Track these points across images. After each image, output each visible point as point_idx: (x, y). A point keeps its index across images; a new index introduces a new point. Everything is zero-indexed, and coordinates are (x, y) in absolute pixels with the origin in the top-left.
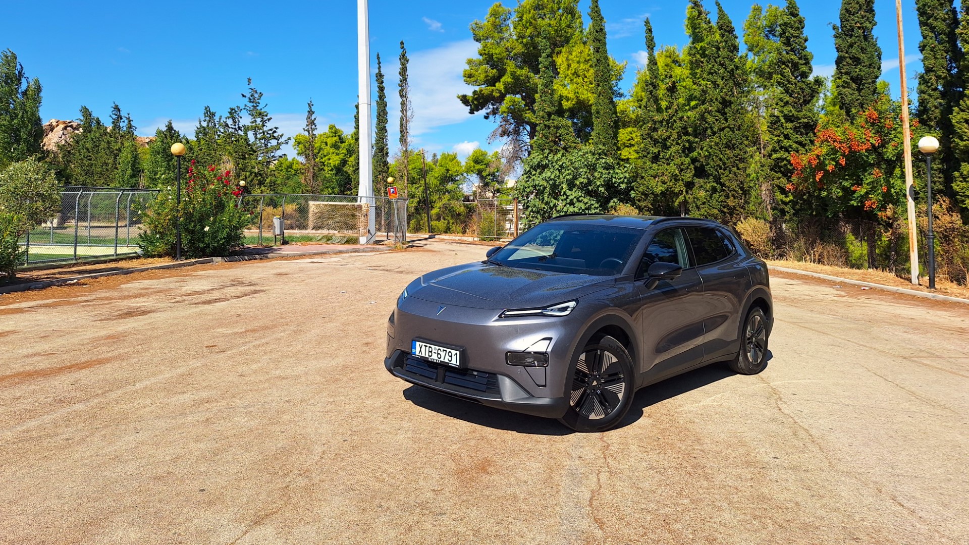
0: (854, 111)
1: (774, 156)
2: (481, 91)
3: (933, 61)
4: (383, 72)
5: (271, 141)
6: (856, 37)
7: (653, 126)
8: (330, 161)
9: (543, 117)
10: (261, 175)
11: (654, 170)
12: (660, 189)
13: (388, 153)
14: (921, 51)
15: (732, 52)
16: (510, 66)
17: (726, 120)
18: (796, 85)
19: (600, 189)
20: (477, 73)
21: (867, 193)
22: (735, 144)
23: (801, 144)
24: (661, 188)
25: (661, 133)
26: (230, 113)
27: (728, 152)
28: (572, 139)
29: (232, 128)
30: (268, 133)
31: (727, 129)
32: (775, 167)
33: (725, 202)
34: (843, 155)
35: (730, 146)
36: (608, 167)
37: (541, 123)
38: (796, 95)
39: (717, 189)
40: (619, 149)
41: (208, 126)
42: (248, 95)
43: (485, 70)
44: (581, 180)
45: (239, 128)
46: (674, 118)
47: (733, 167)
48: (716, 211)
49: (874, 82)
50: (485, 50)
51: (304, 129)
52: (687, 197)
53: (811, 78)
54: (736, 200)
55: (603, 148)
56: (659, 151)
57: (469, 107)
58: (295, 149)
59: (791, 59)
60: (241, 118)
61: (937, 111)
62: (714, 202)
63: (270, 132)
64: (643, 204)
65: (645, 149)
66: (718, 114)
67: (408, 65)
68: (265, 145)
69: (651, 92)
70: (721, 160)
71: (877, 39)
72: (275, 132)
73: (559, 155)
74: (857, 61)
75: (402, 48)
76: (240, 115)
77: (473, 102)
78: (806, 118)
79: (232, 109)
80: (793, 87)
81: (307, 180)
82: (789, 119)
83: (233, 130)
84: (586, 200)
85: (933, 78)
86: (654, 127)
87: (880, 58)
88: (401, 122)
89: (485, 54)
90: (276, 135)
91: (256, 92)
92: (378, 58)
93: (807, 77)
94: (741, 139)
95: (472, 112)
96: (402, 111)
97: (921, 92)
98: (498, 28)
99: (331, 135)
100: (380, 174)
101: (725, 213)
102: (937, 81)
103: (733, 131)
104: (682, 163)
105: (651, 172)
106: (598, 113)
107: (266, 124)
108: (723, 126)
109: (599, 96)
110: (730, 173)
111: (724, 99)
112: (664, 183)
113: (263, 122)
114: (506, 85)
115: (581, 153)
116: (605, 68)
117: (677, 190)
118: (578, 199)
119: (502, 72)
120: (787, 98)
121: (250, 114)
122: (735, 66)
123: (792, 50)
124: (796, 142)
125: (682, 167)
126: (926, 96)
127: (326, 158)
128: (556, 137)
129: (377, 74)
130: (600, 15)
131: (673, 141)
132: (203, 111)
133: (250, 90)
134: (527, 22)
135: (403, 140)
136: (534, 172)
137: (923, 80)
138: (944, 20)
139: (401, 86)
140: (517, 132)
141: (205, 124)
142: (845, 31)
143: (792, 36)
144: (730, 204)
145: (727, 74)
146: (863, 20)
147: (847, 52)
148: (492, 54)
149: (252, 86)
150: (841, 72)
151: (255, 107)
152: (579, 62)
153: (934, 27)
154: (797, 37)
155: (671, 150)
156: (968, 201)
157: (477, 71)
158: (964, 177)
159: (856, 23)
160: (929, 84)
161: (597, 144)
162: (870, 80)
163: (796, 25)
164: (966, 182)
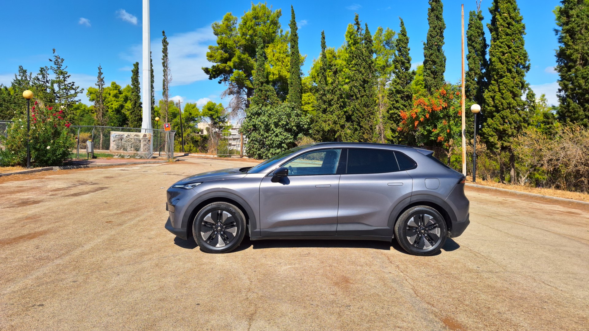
0: (432, 89)
1: (390, 112)
2: (218, 66)
3: (474, 65)
5: (70, 91)
6: (434, 50)
7: (324, 93)
8: (113, 106)
9: (258, 85)
12: (327, 128)
14: (468, 59)
16: (238, 52)
17: (365, 91)
18: (403, 74)
19: (293, 128)
20: (215, 55)
21: (439, 133)
22: (369, 105)
23: (404, 105)
25: (328, 97)
26: (40, 71)
27: (365, 109)
28: (275, 98)
29: (42, 81)
30: (68, 86)
31: (365, 96)
32: (391, 118)
33: (362, 136)
34: (429, 112)
35: (366, 106)
36: (297, 115)
37: (256, 88)
38: (403, 79)
39: (357, 129)
40: (302, 105)
41: (22, 79)
42: (54, 60)
43: (220, 54)
44: (283, 122)
45: (47, 81)
46: (336, 89)
47: (367, 117)
48: (357, 141)
49: (442, 74)
50: (221, 41)
51: (96, 84)
52: (341, 133)
53: (411, 71)
54: (368, 135)
55: (295, 104)
57: (209, 75)
58: (87, 96)
59: (401, 59)
60: (48, 74)
61: (475, 91)
62: (356, 137)
63: (70, 85)
64: (316, 136)
65: (319, 106)
66: (360, 87)
67: (168, 47)
68: (66, 93)
69: (323, 73)
70: (361, 113)
71: (444, 51)
72: (73, 85)
73: (269, 107)
74: (434, 63)
75: (164, 35)
77: (212, 72)
78: (407, 92)
79: (42, 69)
80: (401, 74)
81: (98, 117)
83: (43, 83)
84: (285, 134)
85: (474, 74)
87: (445, 62)
88: (164, 82)
89: (221, 44)
90: (74, 87)
91: (59, 58)
93: (408, 70)
94: (373, 102)
95: (210, 78)
96: (164, 76)
97: (467, 81)
98: (229, 28)
99: (113, 88)
102: (475, 75)
103: (368, 97)
104: (339, 114)
105: (323, 119)
106: (291, 83)
107: (66, 80)
108: (363, 94)
109: (292, 74)
110: (365, 120)
111: (364, 80)
112: (329, 125)
113: (64, 78)
114: (234, 63)
115: (282, 107)
116: (297, 58)
117: (336, 129)
118: (280, 133)
119: (231, 56)
120: (398, 81)
121: (55, 73)
122: (371, 61)
123: (402, 55)
124: (402, 105)
125: (339, 116)
126: (469, 83)
127: (110, 103)
128: (266, 97)
131: (335, 102)
132: (18, 69)
133: (55, 57)
134: (249, 26)
135: (165, 94)
136: (253, 117)
137: (468, 74)
138: (480, 44)
139: (164, 60)
140: (239, 93)
141: (19, 78)
142: (429, 46)
143: (403, 47)
144: (365, 137)
145: (367, 66)
146: (438, 41)
147: (429, 58)
148: (226, 44)
149: (56, 54)
150: (426, 68)
151: (59, 68)
152: (280, 53)
153: (475, 47)
154: (405, 47)
155: (333, 106)
156: (490, 138)
157: (215, 53)
158: (489, 126)
159: (435, 42)
160: (471, 77)
161: (291, 101)
162: (440, 73)
163: (405, 41)
164: (490, 128)
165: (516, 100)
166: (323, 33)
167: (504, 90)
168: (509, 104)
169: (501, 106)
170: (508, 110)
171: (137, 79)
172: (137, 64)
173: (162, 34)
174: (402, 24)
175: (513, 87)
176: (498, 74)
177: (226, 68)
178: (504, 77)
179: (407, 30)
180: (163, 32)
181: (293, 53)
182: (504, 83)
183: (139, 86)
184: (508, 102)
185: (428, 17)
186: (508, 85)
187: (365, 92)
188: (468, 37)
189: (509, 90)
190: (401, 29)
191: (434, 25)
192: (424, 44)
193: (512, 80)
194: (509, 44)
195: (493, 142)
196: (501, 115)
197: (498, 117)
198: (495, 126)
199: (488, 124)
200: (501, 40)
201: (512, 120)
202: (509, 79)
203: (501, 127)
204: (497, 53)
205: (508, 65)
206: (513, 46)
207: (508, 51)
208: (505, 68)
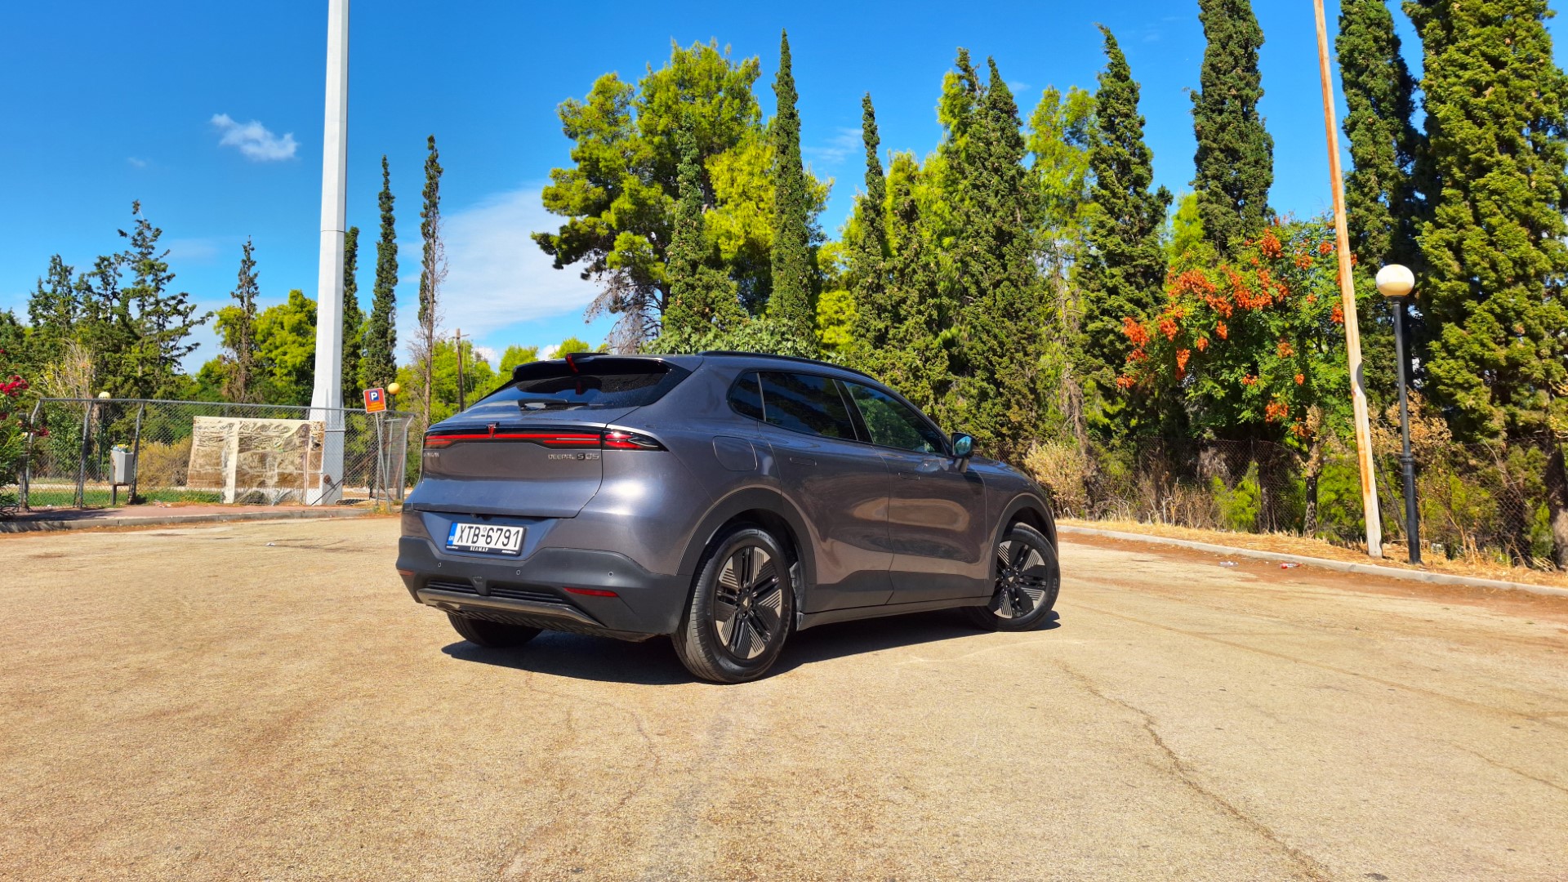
0: (1230, 243)
1: (1091, 327)
2: (574, 224)
3: (1371, 148)
5: (171, 319)
6: (1231, 112)
7: (876, 282)
8: (286, 358)
9: (683, 270)
10: (146, 382)
11: (878, 359)
13: (395, 339)
14: (1348, 134)
15: (1013, 148)
16: (630, 182)
17: (1004, 267)
18: (1126, 200)
20: (568, 194)
21: (1269, 389)
22: (1021, 310)
23: (1138, 303)
25: (890, 293)
27: (1008, 323)
29: (100, 294)
30: (166, 305)
31: (1006, 283)
33: (1004, 415)
34: (1223, 318)
35: (1011, 313)
37: (679, 282)
38: (1127, 218)
39: (988, 393)
40: (817, 326)
42: (132, 233)
43: (581, 189)
45: (114, 294)
46: (913, 265)
47: (1017, 350)
48: (989, 434)
49: (1263, 193)
50: (583, 152)
51: (233, 294)
52: (936, 408)
53: (1152, 190)
54: (1023, 412)
55: (790, 323)
57: (553, 256)
58: (218, 333)
59: (1117, 154)
60: (118, 275)
61: (1382, 237)
62: (984, 418)
63: (171, 302)
65: (863, 324)
66: (989, 256)
67: (441, 180)
68: (159, 325)
69: (872, 222)
70: (995, 337)
71: (1264, 120)
72: (181, 302)
73: (710, 336)
74: (1232, 154)
75: (432, 148)
76: (117, 270)
77: (559, 246)
78: (1146, 257)
79: (102, 259)
80: (1121, 202)
81: (233, 390)
82: (1114, 259)
83: (102, 299)
85: (1374, 178)
86: (878, 284)
87: (1271, 154)
88: (423, 281)
89: (584, 159)
90: (180, 307)
91: (148, 226)
92: (385, 165)
93: (1144, 186)
94: (1030, 301)
95: (558, 265)
96: (425, 263)
97: (1352, 205)
98: (609, 115)
99: (294, 309)
100: (378, 379)
101: (1003, 435)
102: (1380, 184)
104: (927, 347)
105: (873, 363)
106: (781, 260)
107: (162, 287)
108: (998, 277)
109: (783, 231)
110: (1012, 363)
111: (999, 230)
112: (894, 382)
113: (158, 282)
114: (621, 213)
115: (749, 331)
116: (796, 181)
117: (919, 396)
119: (613, 194)
120: (1112, 222)
121: (134, 269)
122: (1017, 172)
123: (1118, 138)
124: (1130, 300)
125: (928, 354)
126: (1362, 212)
127: (280, 350)
128: (706, 305)
129: (380, 194)
130: (793, 88)
131: (911, 307)
133: (137, 224)
134: (661, 106)
135: (426, 316)
137: (1354, 182)
138: (1388, 77)
139: (426, 216)
140: (640, 304)
142: (1210, 104)
143: (1119, 114)
144: (1013, 418)
145: (1004, 186)
146: (1242, 84)
147: (1214, 141)
148: (598, 159)
149: (139, 215)
150: (1206, 177)
151: (144, 255)
152: (752, 174)
153: (1371, 90)
154: (1127, 116)
155: (907, 323)
156: (1460, 395)
157: (568, 190)
158: (1451, 352)
159: (1230, 88)
160: (1366, 190)
161: (777, 315)
162: (1256, 190)
163: (1126, 94)
164: (1456, 358)
165: (1545, 251)
166: (867, 102)
167: (1495, 214)
168: (1521, 263)
169: (1493, 275)
170: (1521, 286)
171: (351, 275)
172: (355, 232)
173: (426, 143)
174: (1111, 42)
175: (1528, 203)
176: (1464, 160)
177: (598, 230)
178: (1489, 169)
179: (1128, 62)
180: (431, 139)
181: (783, 167)
182: (1493, 192)
183: (356, 295)
184: (1516, 255)
185: (1201, 12)
186: (1509, 196)
187: (1005, 270)
188: (1341, 61)
189: (1512, 214)
191: (1222, 35)
192: (1193, 97)
193: (1524, 176)
194: (1495, 53)
195: (1473, 410)
196: (1495, 306)
197: (1486, 315)
198: (1476, 348)
199: (1445, 346)
200: (1462, 44)
201: (1542, 323)
202: (1509, 174)
203: (1501, 353)
204: (1455, 89)
205: (1501, 127)
206: (1510, 57)
207: (1493, 76)
208: (1490, 136)
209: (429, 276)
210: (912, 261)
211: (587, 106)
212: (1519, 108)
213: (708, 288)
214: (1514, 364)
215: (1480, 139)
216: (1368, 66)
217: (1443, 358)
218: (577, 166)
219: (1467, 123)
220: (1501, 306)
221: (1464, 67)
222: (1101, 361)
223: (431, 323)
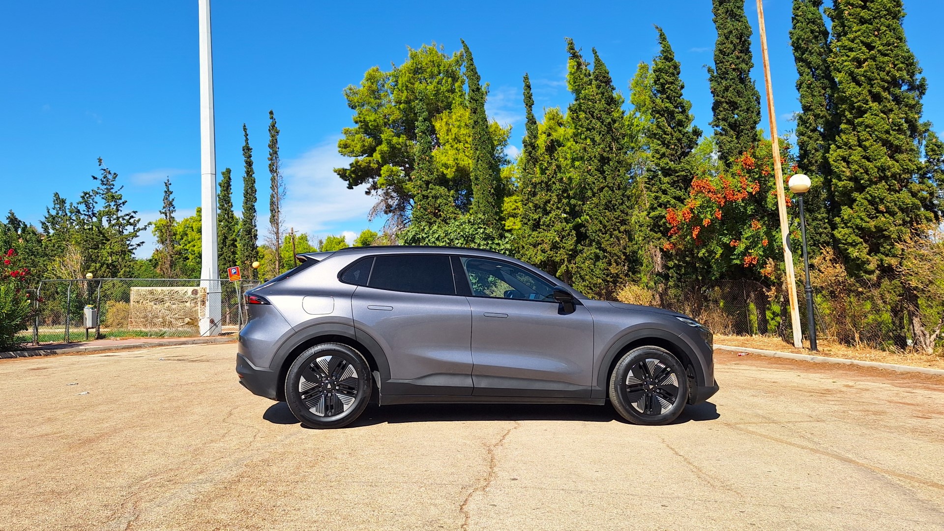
0: (731, 159)
1: (652, 214)
2: (357, 162)
3: (810, 99)
4: (251, 146)
5: (126, 228)
6: (731, 80)
7: (533, 190)
9: (421, 187)
10: (114, 266)
11: (533, 238)
12: (539, 258)
13: (256, 235)
14: (798, 89)
15: (609, 104)
16: (387, 134)
17: (605, 178)
18: (672, 136)
20: (353, 143)
21: (747, 248)
22: (616, 205)
24: (541, 257)
25: (541, 197)
26: (83, 197)
27: (608, 213)
28: (451, 209)
29: (85, 215)
30: (123, 219)
31: (606, 189)
32: (655, 227)
33: (608, 269)
34: (719, 207)
35: (610, 207)
36: (487, 237)
37: (418, 194)
38: (673, 147)
39: (599, 256)
40: (502, 219)
41: (58, 214)
42: (100, 177)
43: (361, 140)
45: (94, 215)
47: (615, 230)
48: (600, 281)
49: (753, 128)
50: (360, 117)
51: (160, 211)
52: (570, 266)
53: (689, 129)
54: (619, 267)
55: (483, 217)
56: (540, 217)
57: (348, 182)
59: (666, 107)
60: (96, 203)
61: (817, 154)
62: (598, 272)
63: (127, 218)
66: (597, 172)
67: (279, 138)
68: (120, 232)
69: (530, 153)
71: (754, 82)
72: (132, 217)
74: (734, 105)
75: (272, 118)
76: (95, 200)
77: (350, 175)
78: (684, 171)
79: (86, 194)
80: (668, 137)
81: (164, 269)
82: (667, 172)
83: (86, 217)
85: (812, 117)
86: (534, 192)
87: (759, 103)
88: (272, 200)
89: (361, 122)
90: (132, 221)
91: (110, 173)
92: (245, 129)
93: (683, 126)
94: (622, 199)
95: (350, 187)
96: (272, 188)
97: (801, 134)
98: (375, 93)
99: (199, 219)
100: (247, 259)
101: (608, 282)
102: (816, 121)
103: (613, 191)
104: (563, 229)
105: (531, 240)
106: (477, 179)
107: (120, 208)
108: (602, 186)
109: (478, 161)
110: (611, 237)
111: (602, 156)
112: (543, 251)
113: (118, 206)
114: (383, 153)
115: (457, 223)
116: (484, 129)
117: (557, 259)
119: (378, 141)
120: (664, 150)
121: (103, 198)
122: (612, 120)
123: (667, 97)
124: (675, 198)
125: (563, 233)
126: (806, 139)
127: (191, 244)
128: (435, 208)
129: (243, 147)
130: (476, 73)
131: (553, 205)
132: (52, 198)
133: (103, 171)
134: (403, 87)
135: (274, 220)
137: (802, 121)
139: (271, 160)
140: (401, 207)
141: (53, 213)
142: (719, 76)
143: (667, 82)
144: (613, 271)
145: (604, 129)
146: (739, 61)
147: (723, 97)
148: (368, 121)
149: (104, 166)
150: (718, 119)
151: (108, 190)
152: (459, 127)
153: (810, 63)
154: (672, 83)
155: (551, 215)
156: (850, 250)
157: (353, 141)
158: (845, 223)
159: (731, 64)
160: (808, 125)
161: (476, 213)
162: (748, 127)
163: (671, 70)
164: (848, 227)
165: (897, 161)
166: (526, 78)
167: (868, 139)
168: (882, 169)
169: (866, 177)
170: (883, 183)
171: (228, 197)
172: (229, 171)
173: (269, 116)
174: (663, 37)
175: (887, 132)
176: (852, 108)
177: (371, 165)
178: (865, 112)
179: (673, 49)
180: (271, 113)
181: (475, 122)
182: (867, 126)
183: (232, 209)
184: (879, 164)
185: (713, 17)
186: (876, 128)
187: (605, 180)
188: (793, 45)
189: (878, 139)
190: (660, 48)
191: (726, 31)
192: (710, 71)
193: (885, 116)
194: (869, 40)
195: (858, 258)
196: (868, 196)
197: (862, 201)
198: (858, 221)
199: (842, 220)
200: (851, 36)
201: (896, 204)
202: (876, 115)
203: (872, 224)
204: (845, 64)
205: (872, 86)
206: (877, 43)
207: (868, 55)
208: (865, 92)
209: (275, 196)
210: (553, 177)
211: (362, 88)
212: (882, 74)
213: (436, 197)
214: (880, 230)
215: (859, 94)
216: (808, 48)
217: (843, 228)
218: (357, 126)
219: (853, 84)
220: (871, 196)
221: (851, 50)
222: (659, 235)
223: (277, 224)
